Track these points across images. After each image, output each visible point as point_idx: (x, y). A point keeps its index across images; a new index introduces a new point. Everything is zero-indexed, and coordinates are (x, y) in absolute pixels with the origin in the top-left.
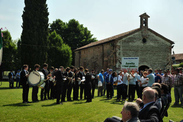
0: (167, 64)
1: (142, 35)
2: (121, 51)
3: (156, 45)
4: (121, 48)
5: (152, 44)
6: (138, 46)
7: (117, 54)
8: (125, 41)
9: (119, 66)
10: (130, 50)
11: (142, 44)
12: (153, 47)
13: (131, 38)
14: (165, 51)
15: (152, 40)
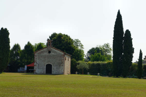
0: (62, 63)
1: (48, 50)
2: (37, 57)
3: (56, 54)
4: (37, 56)
5: (53, 54)
6: (45, 55)
7: (35, 59)
8: (39, 53)
9: (36, 64)
10: (42, 57)
11: (48, 54)
12: (54, 55)
13: (42, 51)
14: (61, 57)
15: (53, 52)
